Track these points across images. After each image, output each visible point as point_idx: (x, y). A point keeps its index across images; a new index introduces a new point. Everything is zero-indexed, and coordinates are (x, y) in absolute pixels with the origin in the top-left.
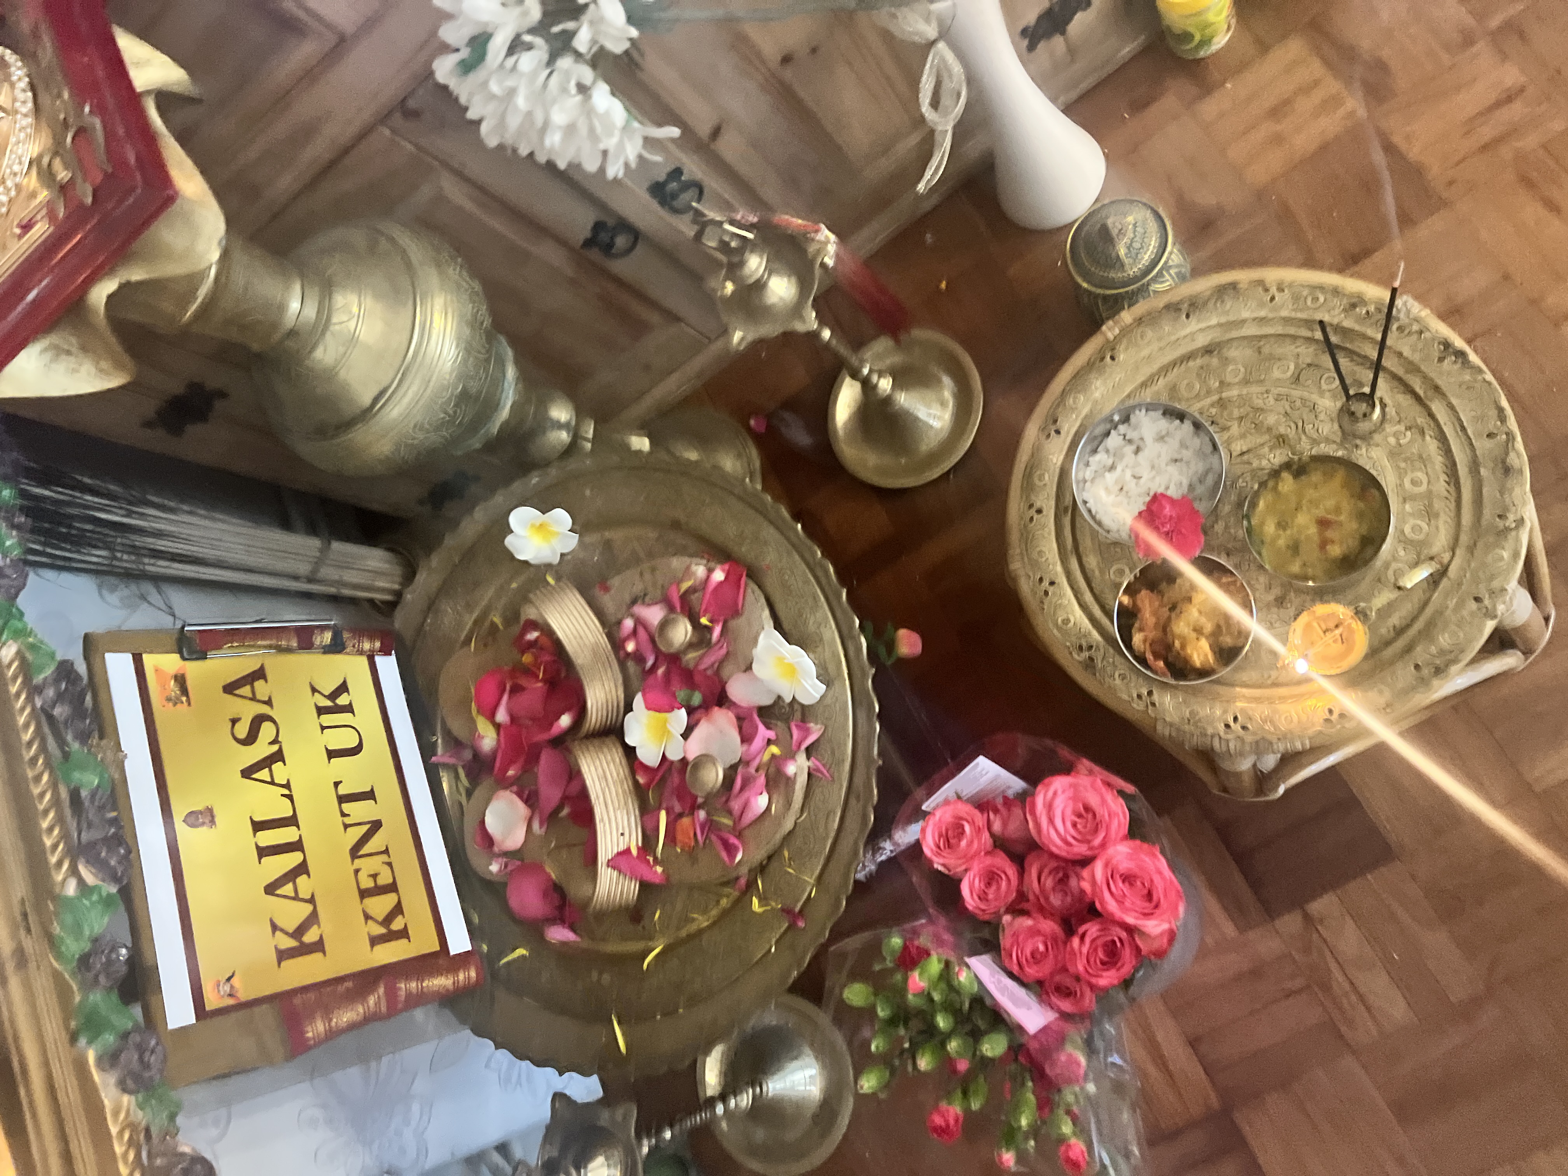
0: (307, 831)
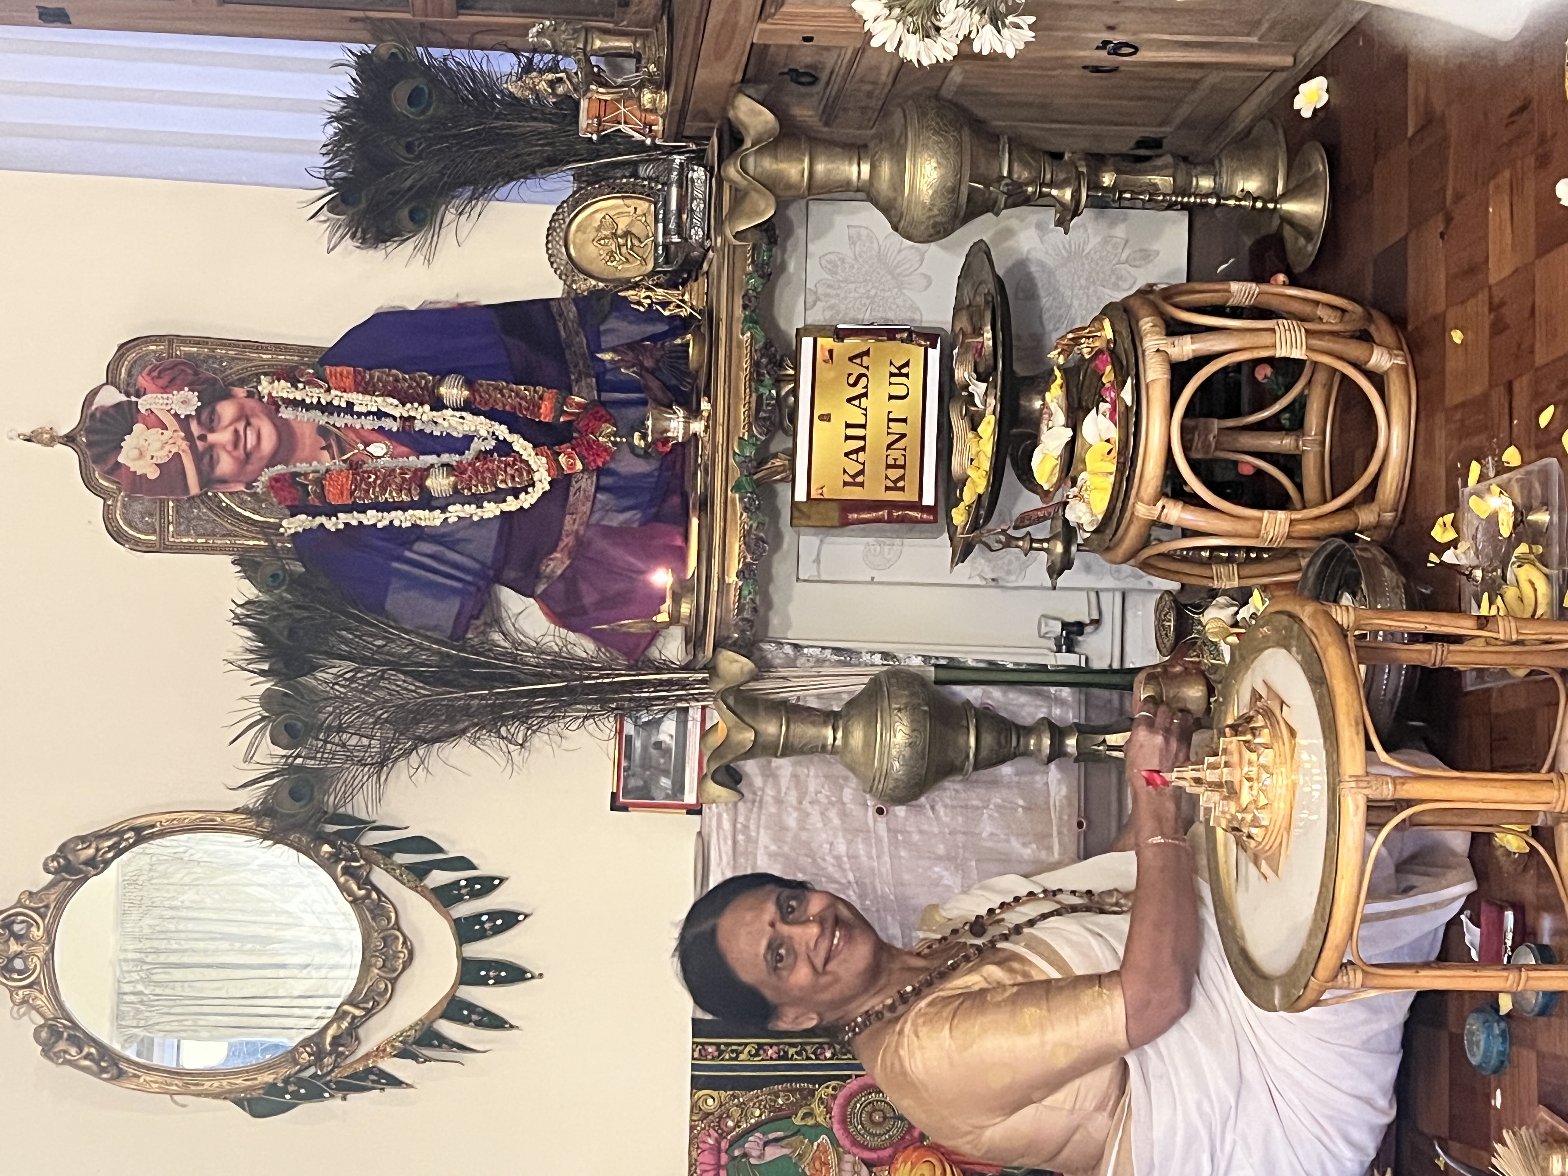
0: (869, 432)
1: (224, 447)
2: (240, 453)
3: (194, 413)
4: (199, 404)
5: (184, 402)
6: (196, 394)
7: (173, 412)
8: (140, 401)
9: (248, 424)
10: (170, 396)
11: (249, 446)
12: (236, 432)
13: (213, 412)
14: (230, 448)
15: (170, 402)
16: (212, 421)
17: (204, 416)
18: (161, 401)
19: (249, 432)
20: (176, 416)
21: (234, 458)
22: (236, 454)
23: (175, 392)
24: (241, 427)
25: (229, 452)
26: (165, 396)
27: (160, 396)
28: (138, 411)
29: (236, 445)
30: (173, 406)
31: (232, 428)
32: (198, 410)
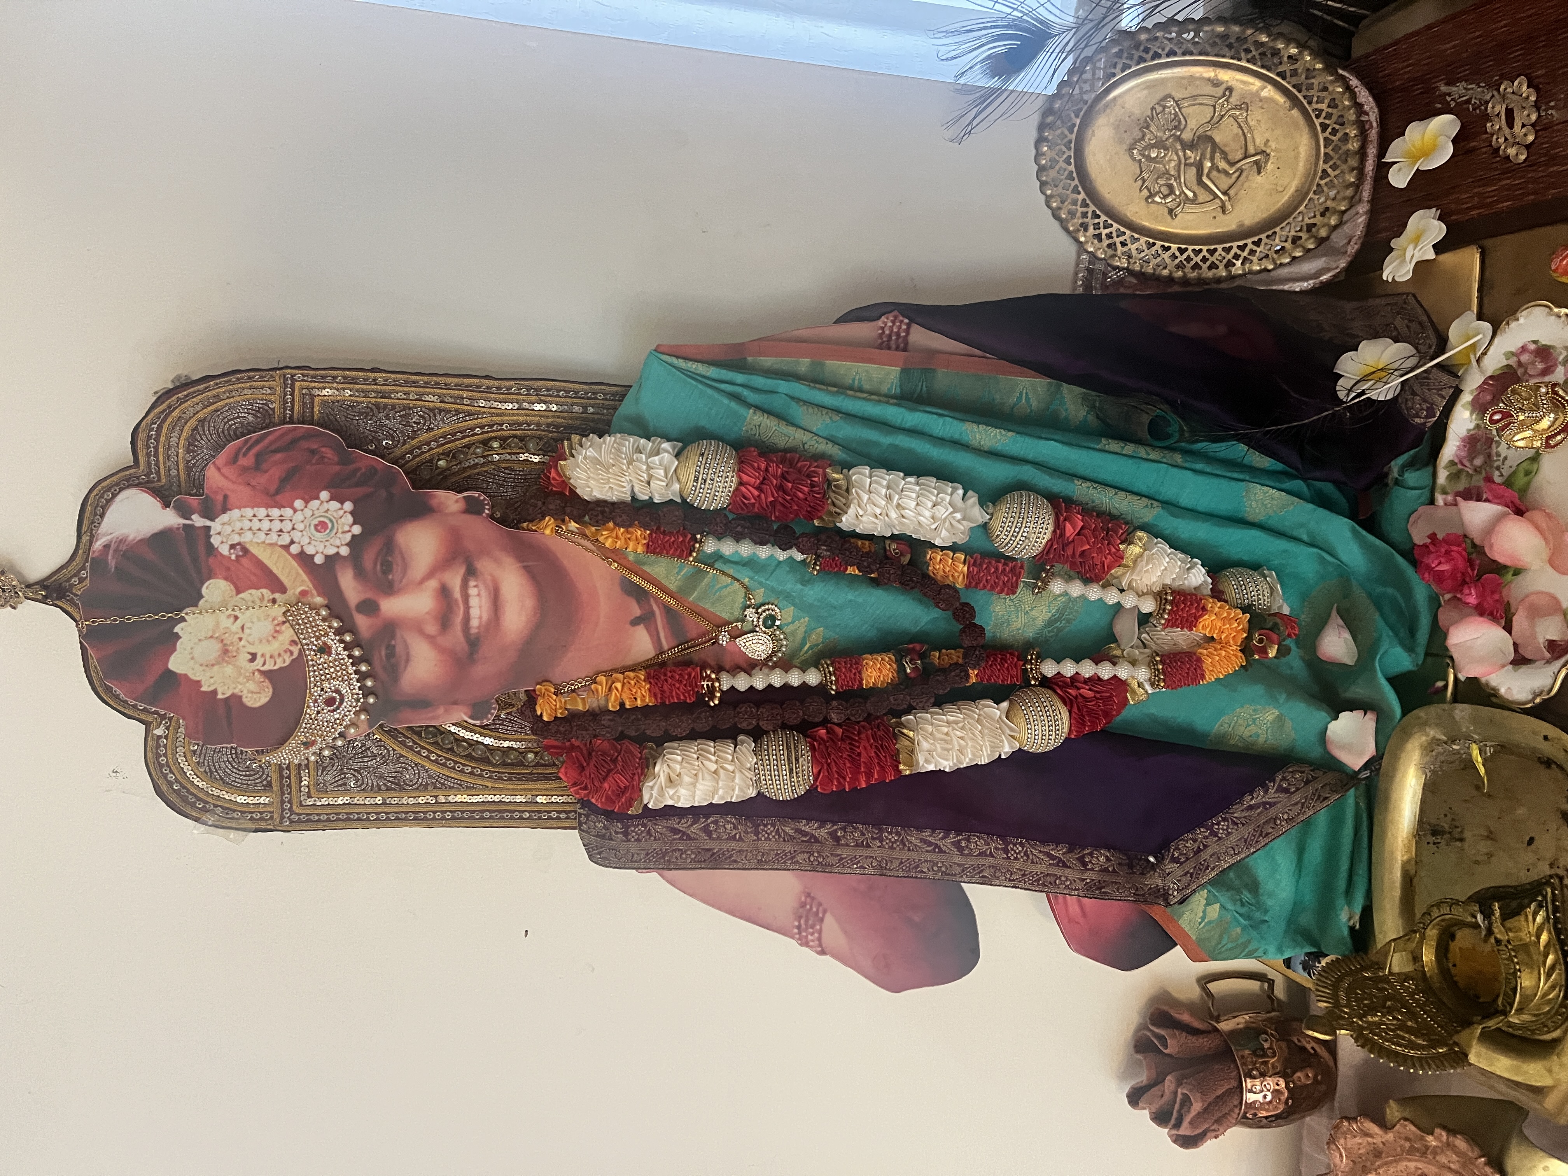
1: (418, 627)
2: (456, 638)
3: (344, 551)
4: (357, 530)
5: (321, 526)
6: (348, 506)
7: (294, 549)
8: (215, 526)
9: (471, 572)
10: (288, 512)
11: (474, 623)
12: (444, 592)
13: (389, 547)
14: (432, 628)
15: (287, 526)
16: (387, 568)
17: (369, 559)
18: (266, 525)
19: (473, 591)
20: (304, 559)
21: (441, 650)
22: (446, 641)
23: (298, 504)
24: (454, 579)
25: (431, 639)
26: (275, 512)
27: (262, 512)
28: (211, 549)
29: (444, 620)
30: (296, 535)
31: (433, 584)
32: (355, 543)
